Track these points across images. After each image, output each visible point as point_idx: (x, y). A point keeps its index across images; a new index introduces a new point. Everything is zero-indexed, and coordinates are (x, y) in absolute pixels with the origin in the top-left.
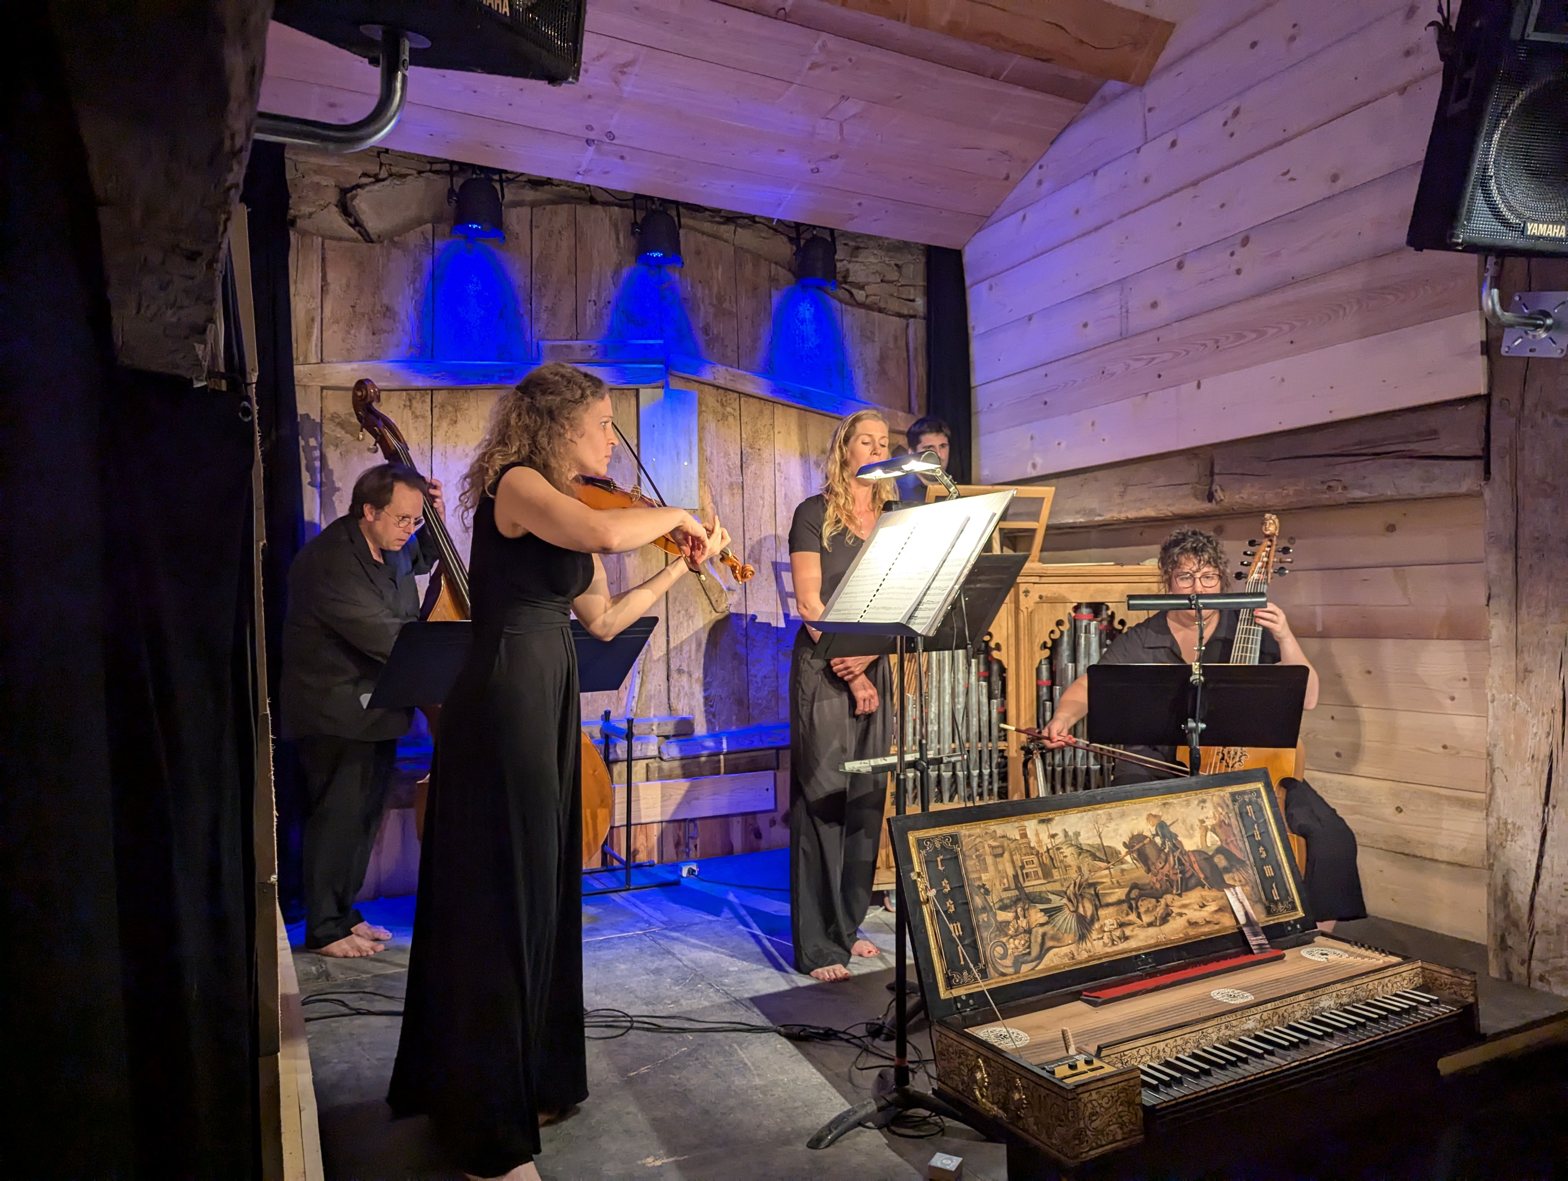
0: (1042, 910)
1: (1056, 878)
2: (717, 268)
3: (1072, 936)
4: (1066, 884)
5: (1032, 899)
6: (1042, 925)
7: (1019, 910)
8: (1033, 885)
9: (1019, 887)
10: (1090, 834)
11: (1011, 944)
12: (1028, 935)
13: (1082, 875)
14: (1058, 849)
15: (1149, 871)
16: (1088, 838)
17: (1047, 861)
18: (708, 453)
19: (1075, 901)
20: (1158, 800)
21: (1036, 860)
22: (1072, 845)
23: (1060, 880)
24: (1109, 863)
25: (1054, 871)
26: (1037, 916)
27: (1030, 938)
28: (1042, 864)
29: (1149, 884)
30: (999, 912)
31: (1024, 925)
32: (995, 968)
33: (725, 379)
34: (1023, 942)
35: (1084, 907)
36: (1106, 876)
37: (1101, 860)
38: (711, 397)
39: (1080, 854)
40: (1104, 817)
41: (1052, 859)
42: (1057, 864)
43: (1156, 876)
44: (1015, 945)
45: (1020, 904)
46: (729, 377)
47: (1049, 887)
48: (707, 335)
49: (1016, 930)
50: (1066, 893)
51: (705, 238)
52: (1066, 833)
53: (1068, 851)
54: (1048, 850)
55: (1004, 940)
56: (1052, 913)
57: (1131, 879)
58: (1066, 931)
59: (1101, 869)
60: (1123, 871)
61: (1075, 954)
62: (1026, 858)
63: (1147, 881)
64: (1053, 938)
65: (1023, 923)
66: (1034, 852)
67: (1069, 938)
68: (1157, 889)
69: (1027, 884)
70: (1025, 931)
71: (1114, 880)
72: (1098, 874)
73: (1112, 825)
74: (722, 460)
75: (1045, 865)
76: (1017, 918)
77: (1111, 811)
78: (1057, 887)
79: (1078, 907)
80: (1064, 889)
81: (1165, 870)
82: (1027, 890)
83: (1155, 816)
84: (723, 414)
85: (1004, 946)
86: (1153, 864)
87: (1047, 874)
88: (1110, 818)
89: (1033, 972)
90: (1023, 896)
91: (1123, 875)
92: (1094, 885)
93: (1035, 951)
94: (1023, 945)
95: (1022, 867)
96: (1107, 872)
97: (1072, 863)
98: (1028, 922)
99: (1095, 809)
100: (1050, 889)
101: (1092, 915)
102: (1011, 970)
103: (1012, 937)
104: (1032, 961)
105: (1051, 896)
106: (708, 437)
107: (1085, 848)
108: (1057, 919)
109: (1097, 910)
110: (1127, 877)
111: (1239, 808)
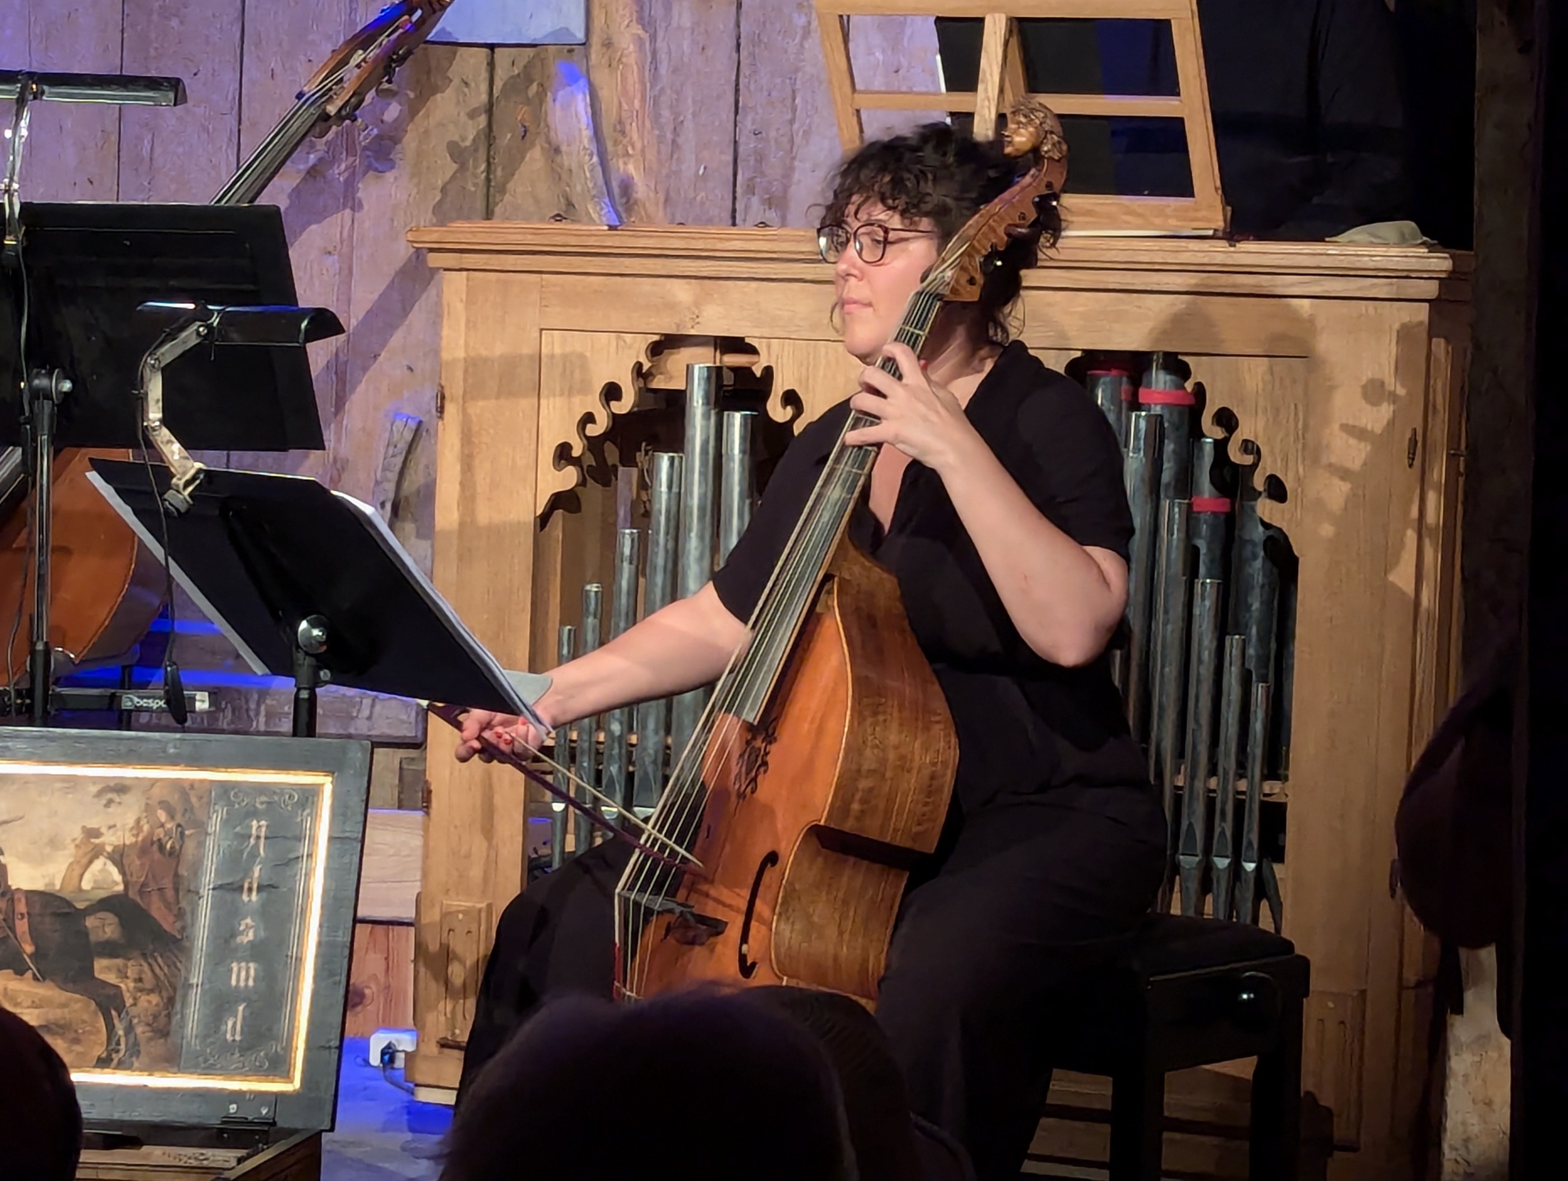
111: (225, 823)
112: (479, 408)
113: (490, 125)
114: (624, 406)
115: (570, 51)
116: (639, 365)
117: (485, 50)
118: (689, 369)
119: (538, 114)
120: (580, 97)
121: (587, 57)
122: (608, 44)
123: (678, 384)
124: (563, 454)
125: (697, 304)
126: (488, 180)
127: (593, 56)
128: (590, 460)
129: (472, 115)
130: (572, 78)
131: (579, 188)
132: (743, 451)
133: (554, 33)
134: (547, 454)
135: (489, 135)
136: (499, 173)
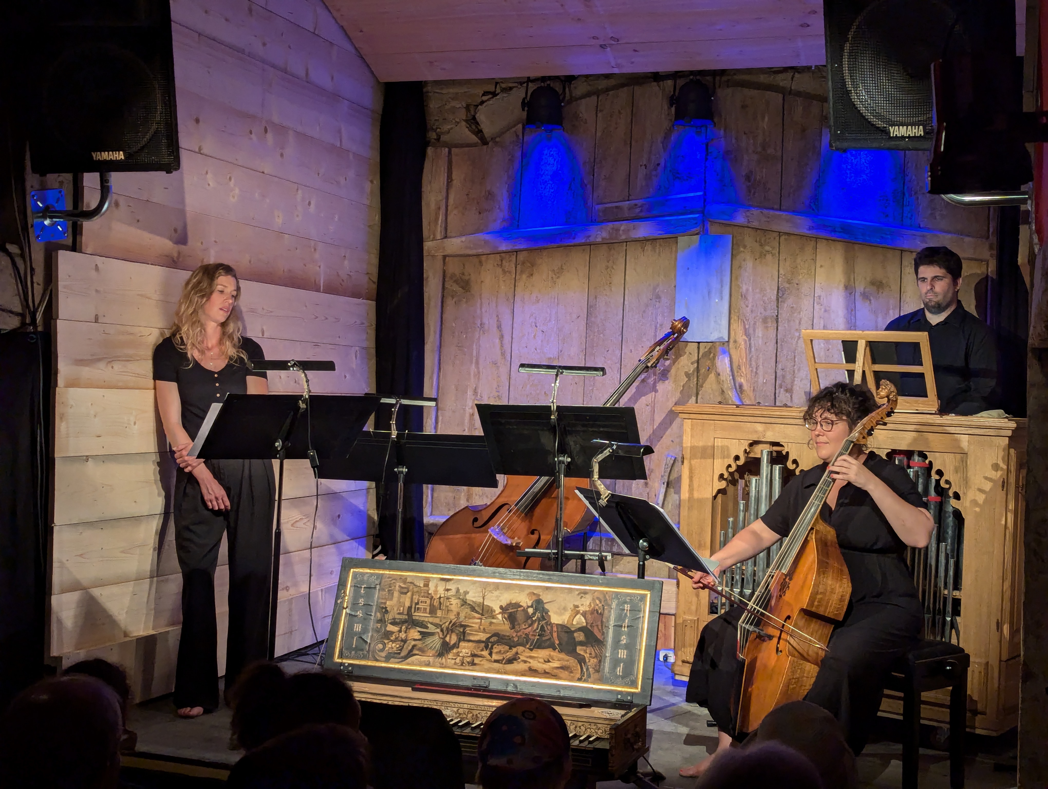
1: (438, 615)
3: (435, 651)
4: (444, 621)
5: (415, 623)
6: (415, 640)
7: (404, 627)
8: (419, 616)
12: (403, 643)
15: (513, 627)
17: (436, 603)
21: (428, 602)
23: (440, 617)
24: (482, 615)
25: (438, 611)
26: (414, 634)
27: (403, 645)
28: (432, 605)
29: (508, 636)
30: (389, 625)
31: (403, 637)
34: (398, 646)
35: (450, 637)
36: (476, 623)
37: (477, 612)
43: (517, 632)
44: (392, 646)
45: (406, 625)
49: (397, 638)
57: (496, 630)
59: (474, 618)
60: (491, 623)
62: (423, 599)
63: (508, 634)
64: (420, 649)
65: (403, 635)
66: (430, 596)
67: (432, 652)
68: (513, 641)
69: (416, 614)
70: (402, 641)
71: (482, 627)
72: (471, 621)
76: (400, 631)
78: (436, 621)
80: (441, 623)
81: (527, 631)
83: (535, 594)
84: (761, 253)
85: (384, 644)
86: (519, 624)
87: (432, 612)
90: (410, 620)
91: (490, 625)
92: (465, 626)
93: (403, 653)
94: (397, 648)
95: (417, 604)
96: (479, 621)
97: (454, 609)
98: (406, 636)
101: (455, 644)
102: (383, 659)
103: (391, 641)
105: (429, 625)
107: (468, 602)
109: (459, 642)
110: (493, 627)
111: (617, 605)
112: (693, 462)
113: (698, 367)
114: (741, 462)
115: (723, 344)
116: (746, 450)
117: (697, 344)
118: (762, 451)
119: (713, 364)
120: (726, 358)
121: (729, 346)
122: (735, 342)
123: (759, 456)
124: (721, 476)
125: (764, 431)
126: (697, 384)
127: (730, 346)
128: (730, 478)
129: (692, 363)
130: (724, 352)
131: (726, 387)
132: (779, 478)
133: (718, 338)
134: (716, 477)
135: (698, 369)
136: (701, 380)
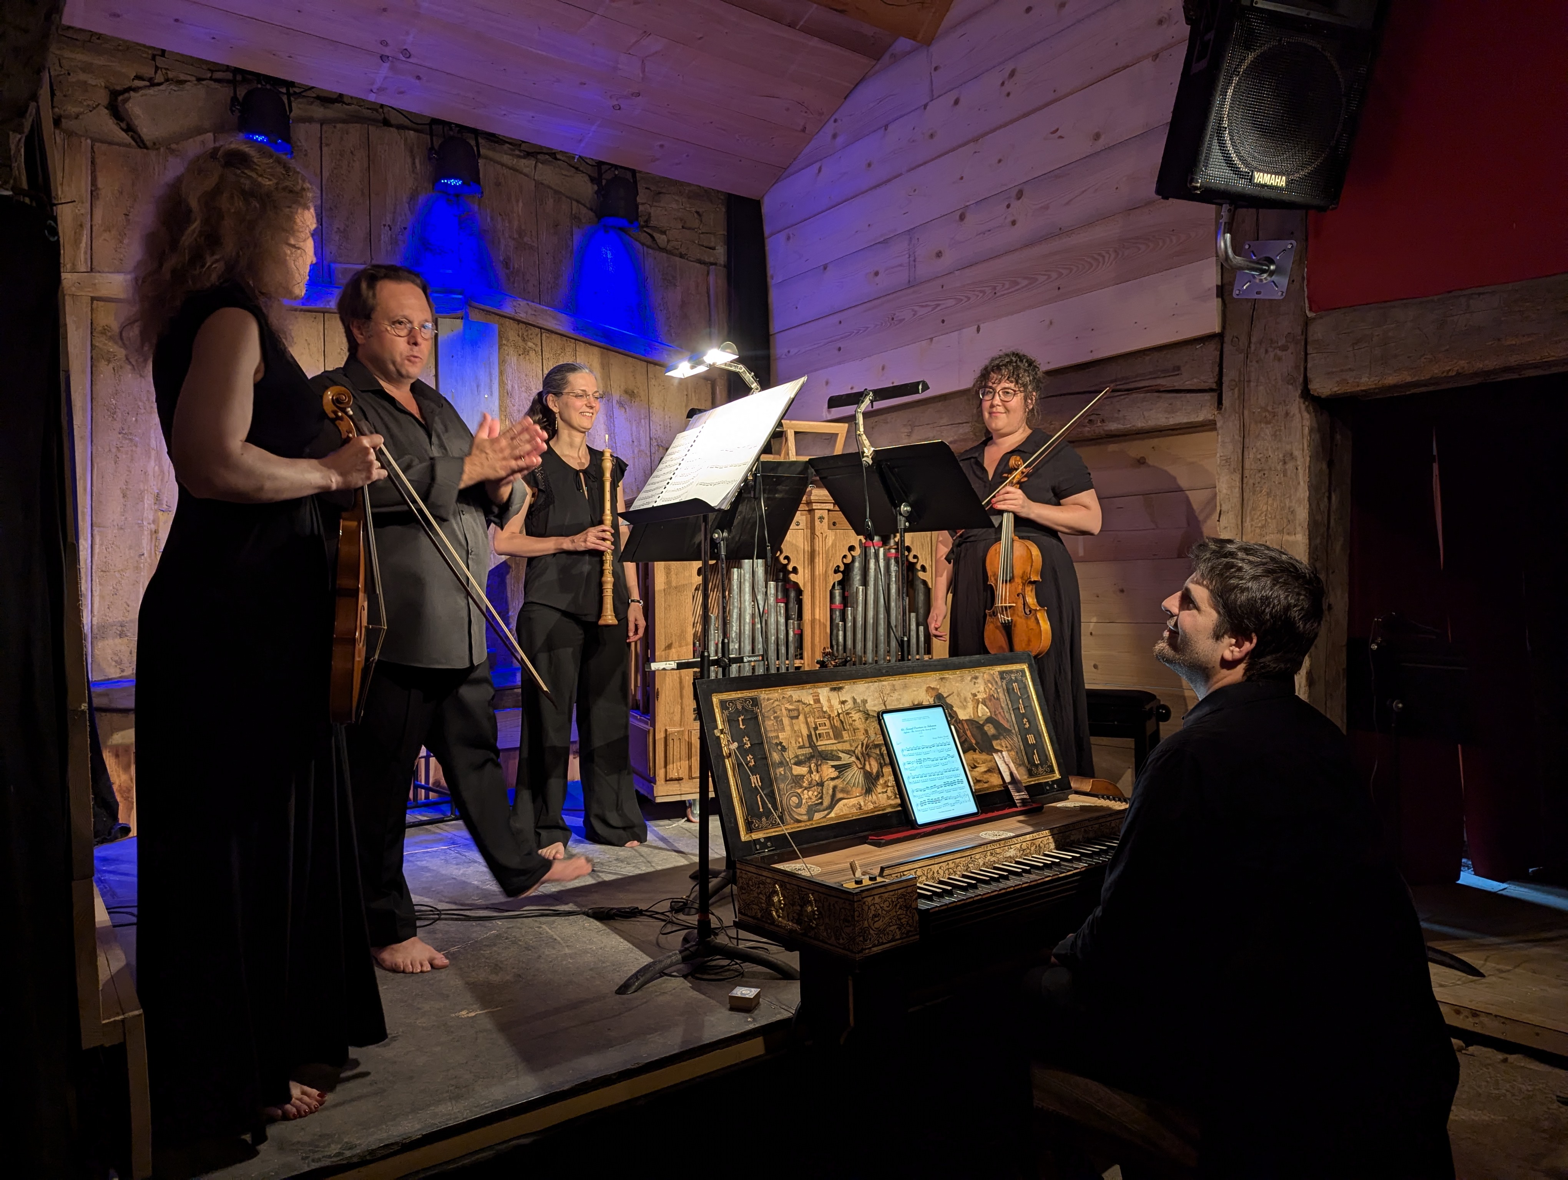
0: (833, 766)
1: (845, 739)
2: (517, 201)
3: (860, 789)
4: (854, 745)
5: (824, 756)
6: (833, 779)
7: (813, 765)
8: (824, 744)
9: (812, 746)
10: (876, 702)
11: (806, 795)
12: (820, 788)
13: (868, 737)
14: (848, 714)
16: (875, 706)
17: (837, 723)
18: (509, 387)
19: (862, 760)
20: (937, 675)
21: (827, 723)
22: (860, 711)
23: (849, 740)
25: (844, 732)
26: (829, 771)
27: (822, 790)
28: (833, 727)
30: (794, 767)
31: (817, 779)
32: (790, 815)
33: (526, 313)
34: (816, 793)
35: (870, 765)
38: (512, 332)
39: (867, 719)
40: (888, 688)
41: (842, 722)
42: (847, 727)
44: (809, 796)
45: (814, 761)
46: (530, 312)
47: (840, 746)
48: (508, 268)
49: (810, 783)
50: (854, 752)
51: (505, 171)
52: (854, 700)
53: (856, 716)
54: (839, 714)
55: (799, 791)
56: (841, 769)
58: (854, 785)
61: (862, 804)
62: (819, 721)
64: (843, 791)
65: (816, 777)
66: (826, 715)
67: (857, 791)
69: (819, 743)
70: (818, 784)
73: (895, 695)
74: (524, 395)
75: (836, 727)
76: (810, 772)
77: (894, 683)
78: (846, 746)
79: (865, 764)
80: (853, 749)
82: (820, 748)
83: (933, 689)
84: (524, 349)
85: (799, 796)
87: (838, 736)
88: (894, 690)
89: (824, 820)
90: (817, 754)
92: (880, 747)
93: (827, 802)
94: (816, 796)
95: (816, 729)
97: (859, 726)
98: (821, 776)
99: (881, 681)
100: (840, 748)
101: (878, 772)
102: (805, 818)
103: (806, 789)
104: (824, 810)
105: (841, 755)
106: (509, 370)
107: (871, 713)
108: (846, 774)
109: (882, 768)
